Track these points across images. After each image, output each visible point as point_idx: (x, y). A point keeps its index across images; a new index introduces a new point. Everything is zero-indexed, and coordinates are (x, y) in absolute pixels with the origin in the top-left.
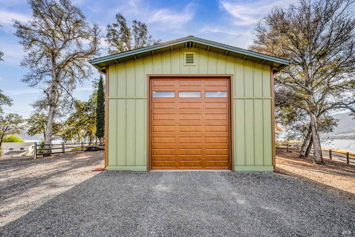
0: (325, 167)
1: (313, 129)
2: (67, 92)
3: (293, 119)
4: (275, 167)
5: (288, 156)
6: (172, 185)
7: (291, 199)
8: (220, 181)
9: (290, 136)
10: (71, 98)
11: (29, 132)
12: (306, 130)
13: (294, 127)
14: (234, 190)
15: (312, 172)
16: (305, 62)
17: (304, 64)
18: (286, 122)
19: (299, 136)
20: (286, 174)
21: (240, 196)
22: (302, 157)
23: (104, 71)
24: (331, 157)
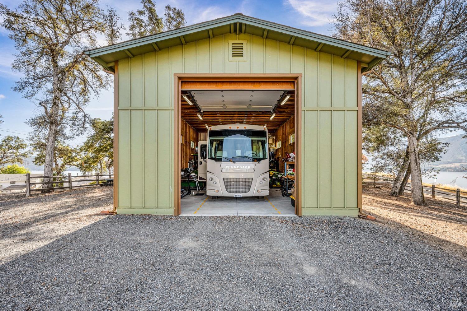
0: (427, 210)
1: (412, 157)
2: (77, 105)
3: (383, 144)
4: (361, 211)
5: (376, 194)
6: (205, 239)
7: (390, 265)
8: (279, 232)
9: (379, 166)
10: (83, 113)
11: (36, 160)
12: (400, 158)
13: (384, 154)
14: (300, 248)
15: (413, 217)
16: (403, 63)
17: (401, 65)
18: (374, 147)
19: (391, 167)
20: (377, 221)
21: (308, 259)
22: (395, 195)
23: (112, 69)
24: (434, 196)
